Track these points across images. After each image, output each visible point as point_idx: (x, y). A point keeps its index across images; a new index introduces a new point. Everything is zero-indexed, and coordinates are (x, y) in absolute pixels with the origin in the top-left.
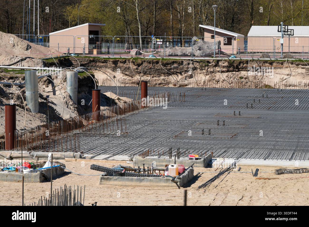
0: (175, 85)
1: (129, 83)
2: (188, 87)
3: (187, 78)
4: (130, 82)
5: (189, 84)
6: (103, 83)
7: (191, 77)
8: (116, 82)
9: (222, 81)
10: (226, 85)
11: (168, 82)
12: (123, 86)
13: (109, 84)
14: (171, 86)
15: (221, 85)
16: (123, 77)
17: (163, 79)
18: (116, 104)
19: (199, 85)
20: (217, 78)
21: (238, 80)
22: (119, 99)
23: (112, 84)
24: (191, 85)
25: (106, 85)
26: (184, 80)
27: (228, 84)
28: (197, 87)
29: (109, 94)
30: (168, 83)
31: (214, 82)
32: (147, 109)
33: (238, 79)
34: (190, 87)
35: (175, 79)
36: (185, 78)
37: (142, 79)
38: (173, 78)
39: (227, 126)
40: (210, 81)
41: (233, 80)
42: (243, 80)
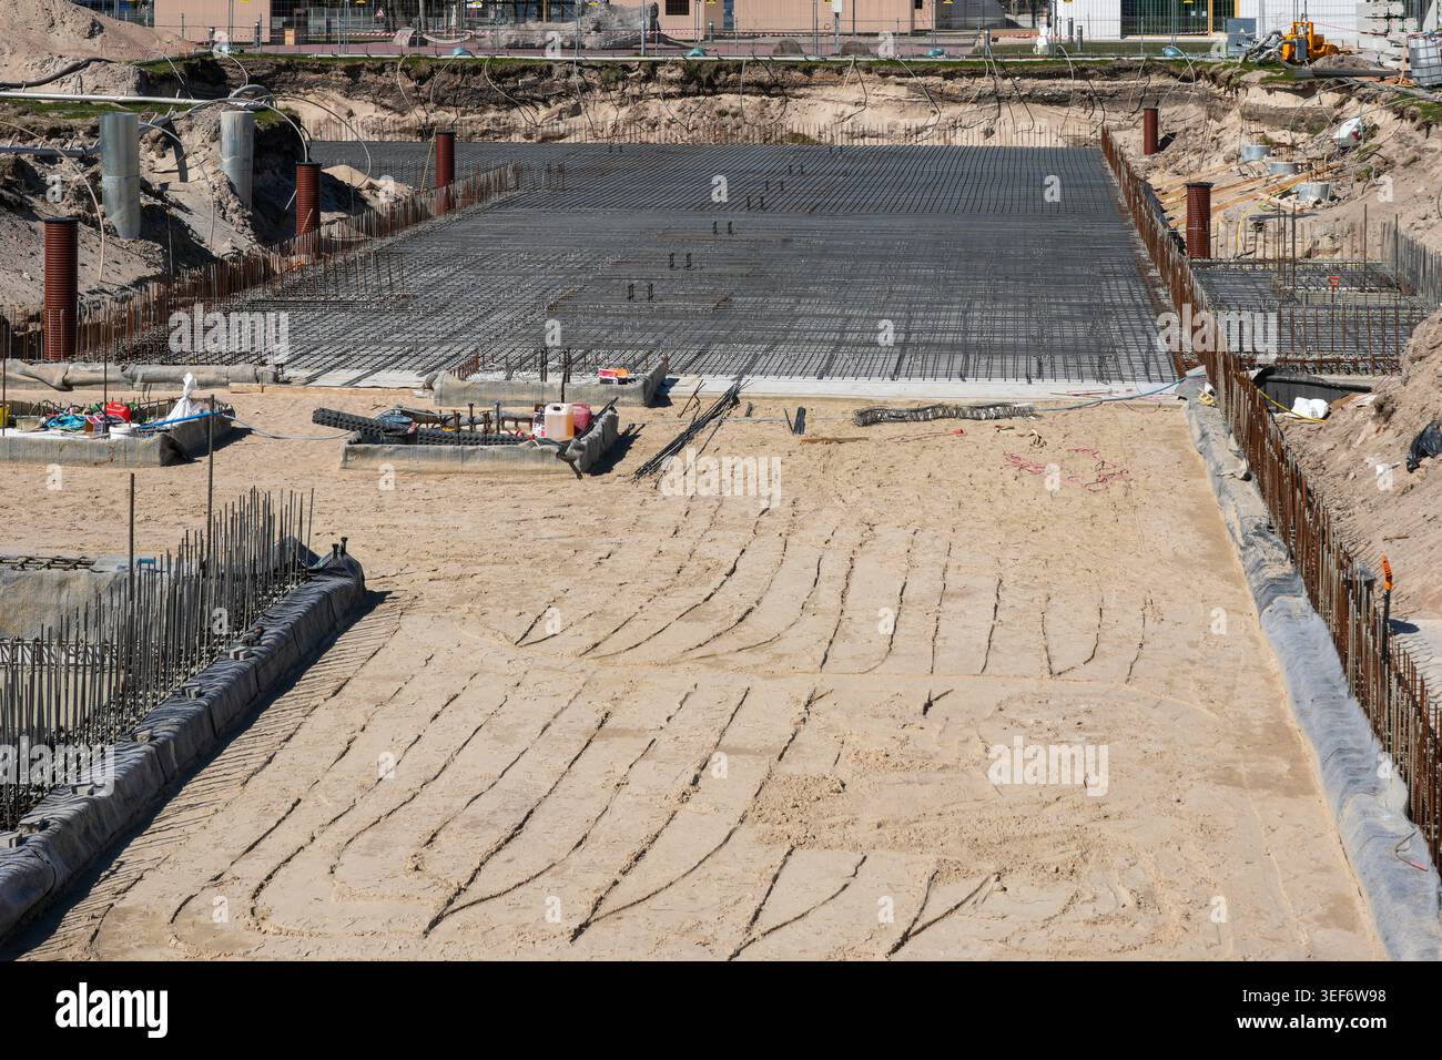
0: (529, 136)
1: (395, 132)
2: (567, 140)
3: (564, 115)
4: (397, 129)
5: (572, 132)
6: (318, 130)
7: (576, 111)
8: (354, 128)
9: (665, 124)
10: (678, 136)
11: (509, 128)
12: (376, 140)
13: (336, 134)
14: (517, 138)
15: (663, 136)
16: (376, 115)
17: (494, 119)
18: (364, 201)
19: (599, 134)
20: (651, 115)
21: (714, 119)
22: (371, 187)
23: (344, 133)
24: (578, 136)
25: (326, 137)
26: (555, 121)
27: (685, 132)
28: (594, 141)
29: (341, 172)
30: (509, 131)
31: (644, 126)
32: (457, 216)
33: (712, 116)
34: (573, 141)
35: (529, 118)
36: (557, 116)
37: (433, 118)
38: (523, 117)
39: (698, 271)
40: (630, 122)
41: (698, 121)
42: (727, 119)
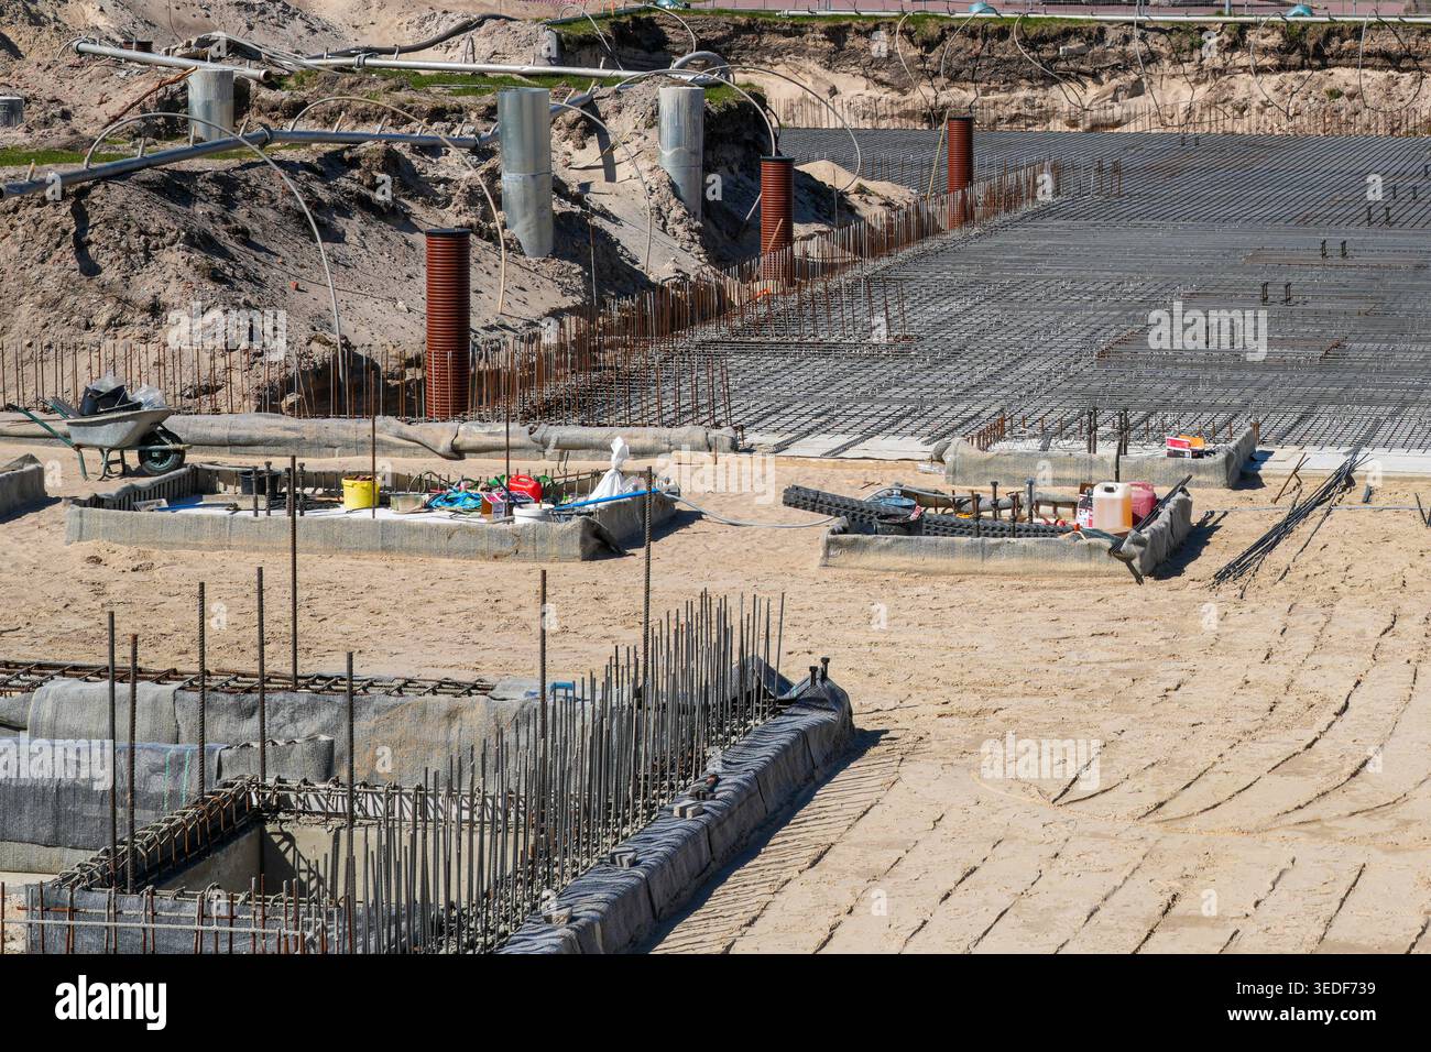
0: (1073, 123)
1: (893, 116)
2: (1124, 129)
3: (1120, 95)
4: (896, 112)
5: (1130, 118)
6: (790, 113)
7: (1136, 90)
8: (839, 110)
9: (1258, 108)
10: (1276, 124)
11: (1047, 111)
12: (869, 126)
13: (813, 119)
14: (1057, 126)
15: (1254, 124)
16: (868, 93)
17: (1026, 100)
18: (851, 209)
19: (1168, 121)
20: (1239, 96)
21: (1323, 101)
22: (861, 190)
23: (825, 118)
24: (1139, 123)
25: (802, 123)
26: (1109, 103)
27: (1284, 120)
28: (1161, 131)
29: (821, 170)
30: (1046, 116)
31: (1229, 110)
32: (976, 230)
33: (1320, 97)
34: (1133, 131)
35: (1074, 99)
36: (1111, 96)
37: (944, 98)
38: (1065, 97)
39: (1300, 306)
40: (1210, 105)
41: (1302, 104)
42: (1342, 101)
